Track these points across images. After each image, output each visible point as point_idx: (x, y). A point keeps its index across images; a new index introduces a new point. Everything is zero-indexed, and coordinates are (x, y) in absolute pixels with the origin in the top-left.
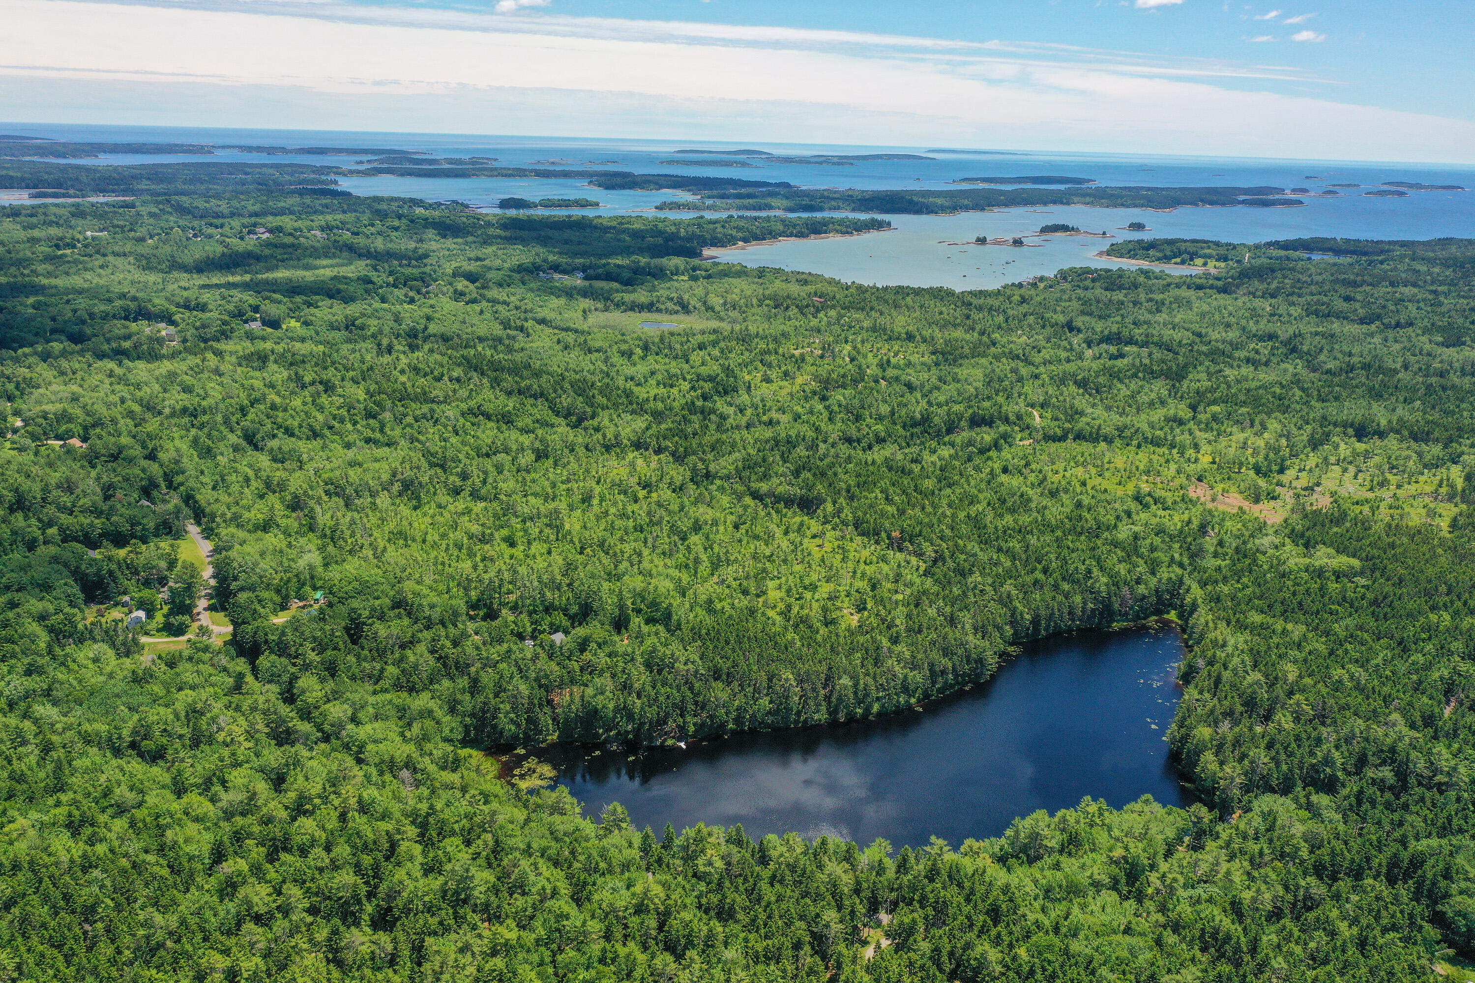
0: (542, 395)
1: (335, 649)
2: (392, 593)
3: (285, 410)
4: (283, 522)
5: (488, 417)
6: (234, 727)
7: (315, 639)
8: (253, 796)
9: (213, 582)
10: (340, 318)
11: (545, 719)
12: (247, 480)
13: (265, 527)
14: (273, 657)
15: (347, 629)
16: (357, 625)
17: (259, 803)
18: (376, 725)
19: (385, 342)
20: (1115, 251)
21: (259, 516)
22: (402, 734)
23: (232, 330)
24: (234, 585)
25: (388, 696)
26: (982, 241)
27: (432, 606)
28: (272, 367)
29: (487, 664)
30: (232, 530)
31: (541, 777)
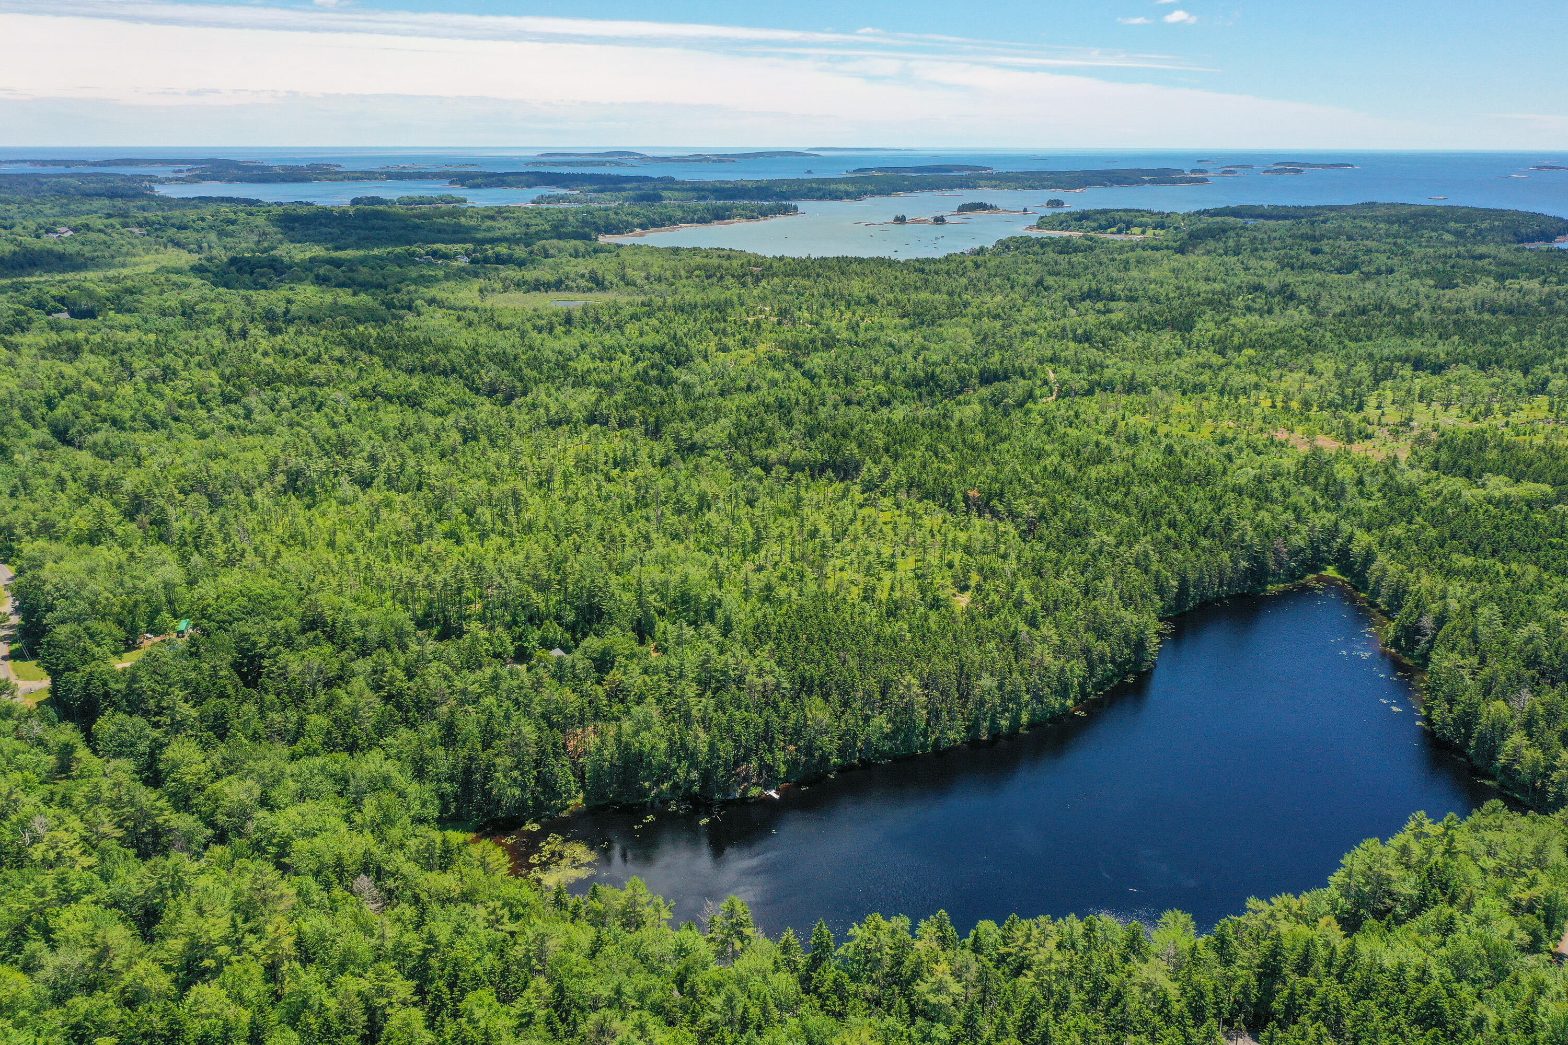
0: (454, 370)
1: (221, 695)
2: (299, 611)
3: (110, 400)
4: (119, 531)
5: (388, 398)
6: (61, 834)
7: (186, 684)
8: (103, 954)
9: (15, 620)
10: (174, 303)
11: (563, 773)
12: (61, 482)
13: (93, 538)
14: (120, 716)
15: (236, 666)
16: (252, 660)
17: (117, 964)
18: (303, 807)
19: (236, 326)
20: (1042, 223)
21: (82, 524)
22: (348, 819)
23: (30, 321)
24: (49, 618)
25: (318, 761)
26: (901, 220)
27: (364, 624)
28: (86, 356)
29: (465, 698)
30: (41, 543)
31: (576, 864)
